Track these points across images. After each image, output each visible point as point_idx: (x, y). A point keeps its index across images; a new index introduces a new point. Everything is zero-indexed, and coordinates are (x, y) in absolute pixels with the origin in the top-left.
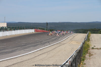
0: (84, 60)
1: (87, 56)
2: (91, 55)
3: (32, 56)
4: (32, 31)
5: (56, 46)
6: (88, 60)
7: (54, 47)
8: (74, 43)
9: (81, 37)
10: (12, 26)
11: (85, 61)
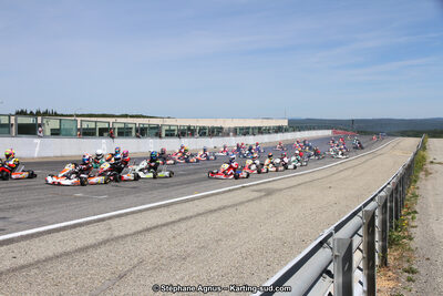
0: (416, 181)
1: (422, 174)
2: (428, 173)
3: (329, 173)
4: (328, 133)
5: (367, 157)
6: (424, 182)
7: (364, 159)
8: (398, 153)
9: (412, 143)
10: (296, 125)
11: (418, 184)
